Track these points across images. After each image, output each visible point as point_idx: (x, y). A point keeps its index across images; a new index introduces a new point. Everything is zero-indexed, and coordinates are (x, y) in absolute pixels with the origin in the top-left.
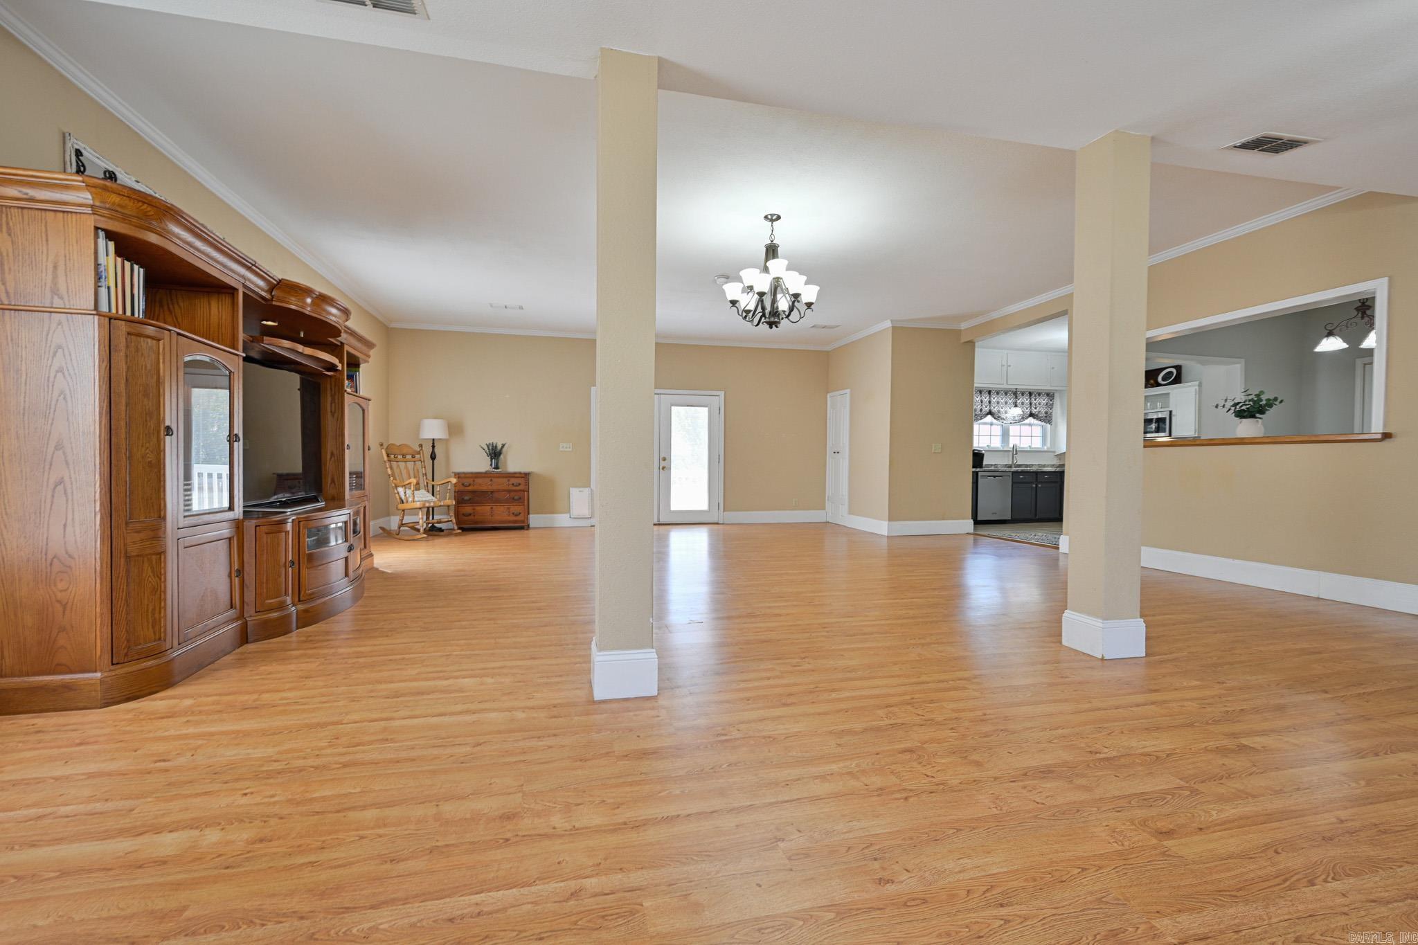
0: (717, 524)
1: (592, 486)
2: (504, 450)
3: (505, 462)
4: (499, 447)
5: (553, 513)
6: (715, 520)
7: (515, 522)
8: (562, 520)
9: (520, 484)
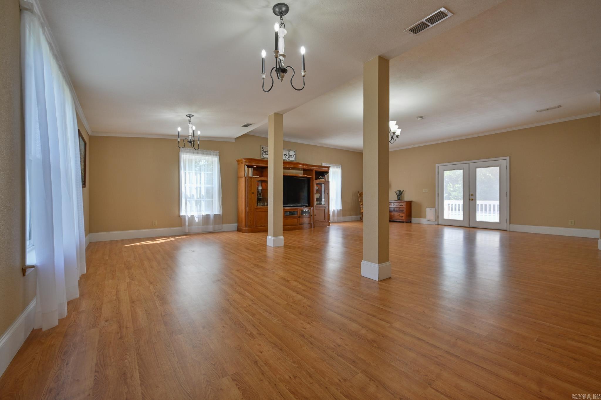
0: (506, 230)
1: (436, 207)
2: (403, 192)
3: (404, 197)
4: (401, 191)
5: (421, 218)
6: (505, 229)
7: (402, 220)
8: (424, 221)
9: (403, 205)
